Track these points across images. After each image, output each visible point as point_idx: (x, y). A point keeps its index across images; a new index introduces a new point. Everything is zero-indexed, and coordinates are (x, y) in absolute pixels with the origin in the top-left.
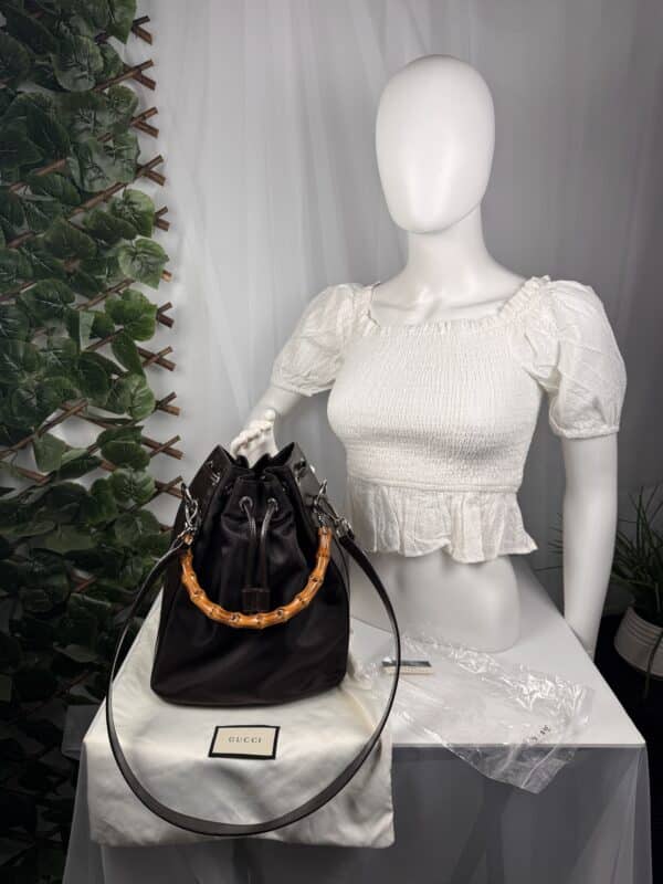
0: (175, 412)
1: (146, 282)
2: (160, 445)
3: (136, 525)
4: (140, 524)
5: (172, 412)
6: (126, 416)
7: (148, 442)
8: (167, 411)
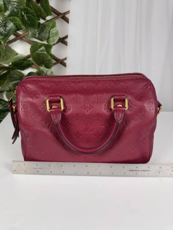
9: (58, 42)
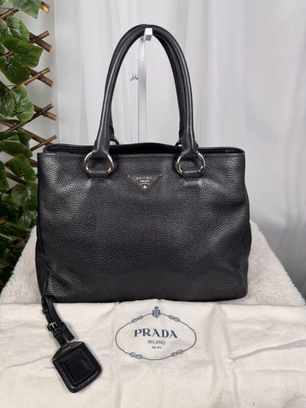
0: (53, 118)
1: (27, 12)
2: (44, 140)
3: (26, 192)
4: (29, 193)
5: (51, 118)
6: (15, 118)
7: (36, 138)
8: (47, 116)
9: (35, 116)
